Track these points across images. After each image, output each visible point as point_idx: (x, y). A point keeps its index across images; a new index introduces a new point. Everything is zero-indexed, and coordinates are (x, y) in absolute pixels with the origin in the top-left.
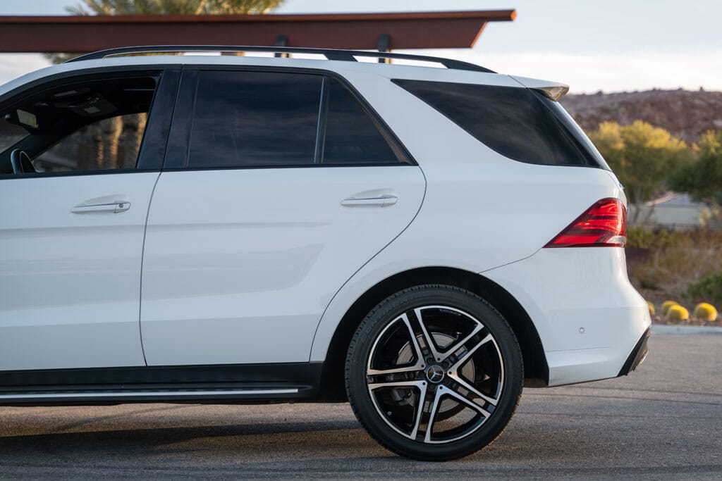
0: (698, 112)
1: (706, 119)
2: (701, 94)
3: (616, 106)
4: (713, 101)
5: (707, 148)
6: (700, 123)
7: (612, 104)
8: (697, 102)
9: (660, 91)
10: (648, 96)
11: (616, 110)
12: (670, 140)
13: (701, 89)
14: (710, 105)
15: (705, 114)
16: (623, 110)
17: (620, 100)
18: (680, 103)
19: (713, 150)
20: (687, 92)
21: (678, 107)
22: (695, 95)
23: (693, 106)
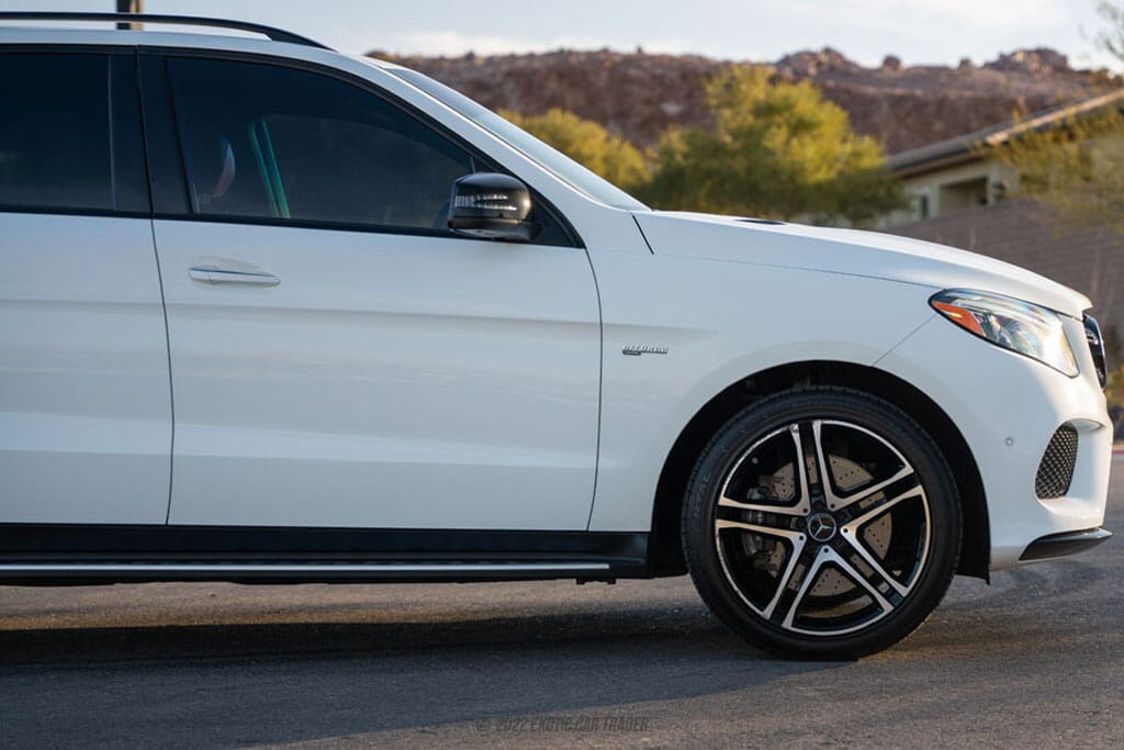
0: (635, 89)
1: (648, 102)
2: (638, 59)
3: (499, 79)
4: (659, 71)
5: (668, 153)
6: (639, 107)
7: (493, 75)
8: (633, 72)
9: (570, 53)
10: (551, 61)
11: (500, 85)
12: (608, 140)
13: (640, 51)
14: (654, 77)
15: (647, 94)
16: (510, 86)
17: (505, 67)
18: (604, 75)
19: (679, 158)
20: (616, 54)
21: (601, 81)
22: (629, 61)
23: (627, 80)
